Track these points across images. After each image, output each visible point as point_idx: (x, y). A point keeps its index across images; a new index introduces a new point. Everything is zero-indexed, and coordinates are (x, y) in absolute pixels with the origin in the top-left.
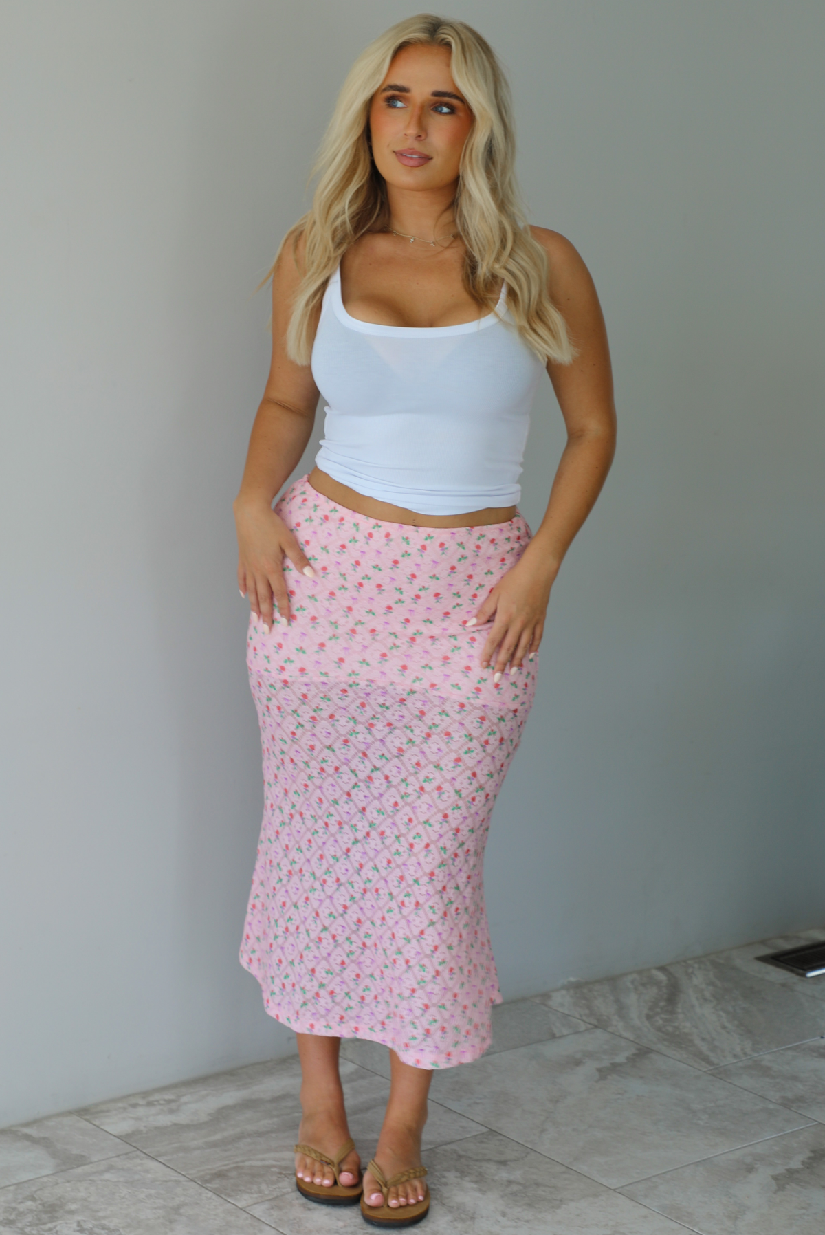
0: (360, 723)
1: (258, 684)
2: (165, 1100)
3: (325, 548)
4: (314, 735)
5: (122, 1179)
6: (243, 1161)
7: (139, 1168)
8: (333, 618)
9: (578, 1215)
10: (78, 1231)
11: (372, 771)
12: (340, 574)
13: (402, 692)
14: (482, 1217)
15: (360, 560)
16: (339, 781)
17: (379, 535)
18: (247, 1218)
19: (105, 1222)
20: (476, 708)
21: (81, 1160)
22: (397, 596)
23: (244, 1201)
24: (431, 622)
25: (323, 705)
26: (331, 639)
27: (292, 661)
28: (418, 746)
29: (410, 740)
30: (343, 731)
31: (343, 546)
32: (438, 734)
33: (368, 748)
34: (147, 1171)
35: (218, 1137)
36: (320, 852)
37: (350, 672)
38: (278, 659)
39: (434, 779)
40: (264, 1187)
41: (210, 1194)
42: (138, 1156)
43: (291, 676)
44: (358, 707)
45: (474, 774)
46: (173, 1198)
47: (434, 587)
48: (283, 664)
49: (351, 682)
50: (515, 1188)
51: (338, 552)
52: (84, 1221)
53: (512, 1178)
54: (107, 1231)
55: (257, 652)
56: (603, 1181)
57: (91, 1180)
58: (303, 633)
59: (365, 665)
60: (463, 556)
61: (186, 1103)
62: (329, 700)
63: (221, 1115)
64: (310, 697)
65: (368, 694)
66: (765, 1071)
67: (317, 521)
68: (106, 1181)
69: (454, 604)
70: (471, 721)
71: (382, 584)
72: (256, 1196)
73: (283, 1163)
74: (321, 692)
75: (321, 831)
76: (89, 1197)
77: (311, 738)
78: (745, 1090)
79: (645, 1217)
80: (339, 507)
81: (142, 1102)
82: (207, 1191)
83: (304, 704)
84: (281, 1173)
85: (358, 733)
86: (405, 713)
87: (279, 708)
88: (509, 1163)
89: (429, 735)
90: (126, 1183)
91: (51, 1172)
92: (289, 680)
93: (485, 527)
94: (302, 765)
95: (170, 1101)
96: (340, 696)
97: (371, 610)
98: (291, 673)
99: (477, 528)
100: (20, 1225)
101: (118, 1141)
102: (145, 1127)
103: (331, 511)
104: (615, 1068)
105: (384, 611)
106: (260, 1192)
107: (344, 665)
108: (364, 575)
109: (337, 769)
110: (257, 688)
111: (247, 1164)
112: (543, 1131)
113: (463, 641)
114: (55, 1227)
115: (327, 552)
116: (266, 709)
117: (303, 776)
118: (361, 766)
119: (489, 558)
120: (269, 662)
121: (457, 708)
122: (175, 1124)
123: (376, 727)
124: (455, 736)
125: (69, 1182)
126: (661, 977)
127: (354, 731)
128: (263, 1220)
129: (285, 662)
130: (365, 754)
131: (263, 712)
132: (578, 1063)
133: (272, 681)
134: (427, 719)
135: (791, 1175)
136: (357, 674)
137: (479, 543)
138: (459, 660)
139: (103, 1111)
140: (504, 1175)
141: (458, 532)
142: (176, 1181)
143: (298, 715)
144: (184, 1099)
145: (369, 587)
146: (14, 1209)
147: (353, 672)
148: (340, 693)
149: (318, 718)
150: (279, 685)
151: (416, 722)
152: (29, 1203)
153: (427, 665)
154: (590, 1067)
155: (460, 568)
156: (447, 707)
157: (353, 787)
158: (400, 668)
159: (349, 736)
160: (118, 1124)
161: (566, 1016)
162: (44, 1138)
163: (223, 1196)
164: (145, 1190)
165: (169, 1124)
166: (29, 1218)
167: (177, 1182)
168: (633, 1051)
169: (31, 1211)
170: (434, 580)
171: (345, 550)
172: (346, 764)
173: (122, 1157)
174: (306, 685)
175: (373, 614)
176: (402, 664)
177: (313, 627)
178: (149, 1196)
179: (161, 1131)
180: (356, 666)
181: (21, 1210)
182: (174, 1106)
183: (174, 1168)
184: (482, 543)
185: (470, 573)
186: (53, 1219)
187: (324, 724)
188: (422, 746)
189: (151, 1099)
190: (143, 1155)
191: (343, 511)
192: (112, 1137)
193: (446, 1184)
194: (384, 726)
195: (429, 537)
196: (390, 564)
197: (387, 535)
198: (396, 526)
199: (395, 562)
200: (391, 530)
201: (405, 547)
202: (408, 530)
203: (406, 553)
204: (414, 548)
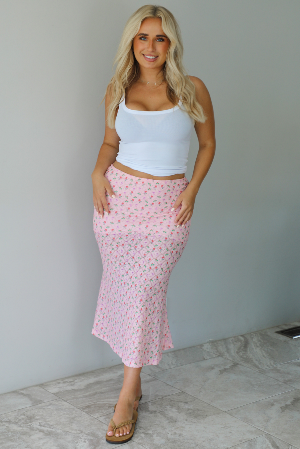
0: (132, 246)
1: (98, 237)
2: (69, 381)
3: (120, 188)
4: (117, 252)
5: (54, 408)
6: (96, 402)
7: (60, 404)
8: (123, 212)
9: (212, 421)
10: (40, 426)
11: (135, 263)
13: (146, 234)
14: (179, 421)
15: (133, 191)
16: (125, 268)
17: (140, 183)
18: (97, 422)
19: (49, 423)
20: (170, 240)
21: (40, 402)
22: (146, 203)
23: (97, 415)
24: (157, 213)
25: (120, 241)
26: (122, 219)
27: (109, 227)
28: (150, 253)
29: (148, 251)
30: (127, 250)
31: (127, 187)
32: (157, 248)
33: (134, 255)
34: (63, 405)
35: (88, 394)
36: (120, 294)
37: (129, 229)
38: (104, 227)
39: (155, 264)
40: (103, 411)
41: (85, 413)
42: (60, 400)
43: (109, 232)
44: (131, 240)
45: (167, 263)
46: (72, 415)
47: (159, 200)
48: (106, 228)
49: (129, 232)
50: (190, 411)
51: (125, 189)
52: (42, 422)
53: (189, 408)
54: (49, 426)
55: (97, 225)
56: (221, 409)
57: (44, 408)
58: (113, 217)
59: (134, 227)
60: (169, 190)
61: (77, 382)
62: (122, 239)
63: (89, 386)
64: (115, 238)
65: (135, 236)
66: (278, 371)
67: (117, 179)
68: (49, 409)
69: (165, 206)
70: (168, 244)
71: (141, 199)
72: (100, 414)
73: (110, 403)
74: (119, 236)
75: (120, 286)
76: (43, 414)
77: (116, 253)
78: (271, 377)
79: (236, 421)
80: (125, 174)
81: (62, 382)
82: (84, 412)
83: (114, 241)
84: (109, 406)
85: (132, 250)
86: (147, 241)
87: (106, 244)
88: (188, 403)
89: (154, 249)
90: (56, 409)
91: (30, 406)
92: (108, 233)
93: (176, 180)
94: (114, 263)
95: (71, 382)
96: (126, 237)
97: (136, 209)
98: (109, 231)
99: (174, 180)
100: (19, 424)
101: (53, 395)
102: (63, 390)
103: (123, 175)
104: (225, 370)
105: (141, 209)
106: (102, 413)
107: (127, 227)
108: (134, 196)
109: (124, 263)
110: (98, 238)
111: (98, 403)
112: (200, 392)
113: (168, 217)
114: (32, 424)
115: (121, 189)
116: (102, 245)
117: (114, 267)
118: (132, 262)
119: (177, 191)
120: (101, 228)
121: (164, 239)
122: (73, 389)
123: (137, 248)
124: (163, 249)
125: (36, 409)
126: (242, 339)
127: (130, 249)
128: (103, 422)
129: (107, 227)
130: (133, 258)
131: (101, 246)
132: (213, 368)
133: (103, 235)
134: (154, 243)
135: (287, 407)
136: (131, 230)
137: (174, 185)
138: (166, 223)
139: (48, 385)
140: (186, 407)
141: (168, 182)
142: (73, 409)
143: (112, 245)
144: (76, 381)
145: (136, 200)
146: (18, 418)
147: (130, 229)
148: (126, 236)
149: (119, 246)
150: (105, 235)
151: (150, 244)
152: (23, 416)
153: (155, 225)
154: (217, 370)
155: (168, 194)
156: (161, 239)
157: (129, 270)
158: (146, 227)
159: (128, 251)
160: (53, 389)
161: (208, 352)
162: (28, 394)
163: (89, 414)
164: (62, 412)
165: (71, 389)
166: (23, 421)
167: (74, 409)
168: (232, 364)
169: (23, 419)
170: (159, 198)
171: (128, 188)
172: (127, 261)
173: (54, 400)
174: (114, 234)
175: (137, 210)
176: (146, 225)
177: (116, 215)
178: (64, 414)
179: (68, 392)
180: (131, 227)
181: (20, 418)
182: (72, 383)
183: (73, 404)
184: (175, 185)
185: (171, 196)
186: (31, 422)
187: (121, 248)
188: (152, 253)
189: (65, 381)
190: (62, 400)
191: (127, 175)
192: (51, 394)
193: (166, 410)
194: (140, 247)
195: (158, 183)
196: (144, 192)
197: (143, 183)
198: (146, 179)
199: (146, 192)
200: (144, 181)
201: (149, 186)
202: (151, 181)
203: (149, 189)
204: (152, 187)
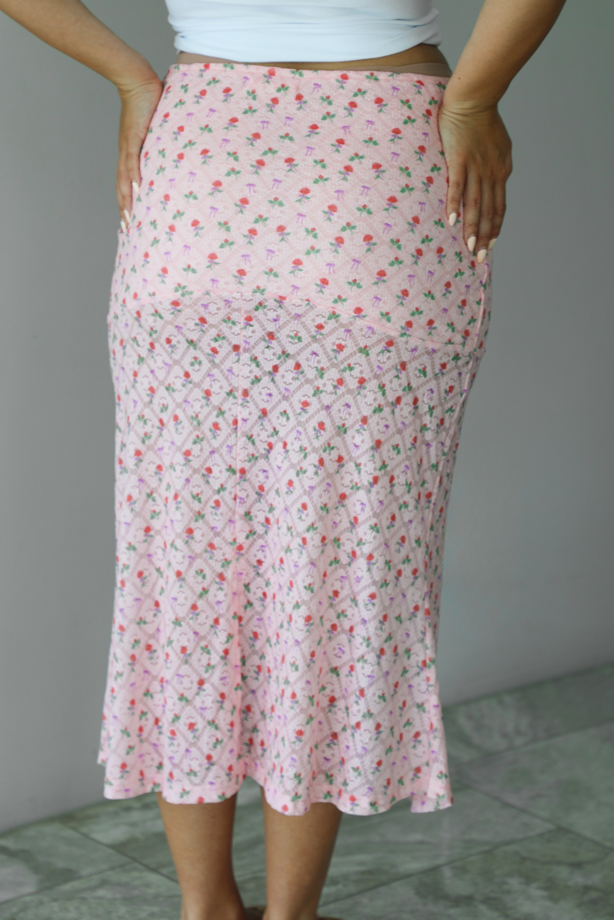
5: (118, 896)
7: (138, 882)
21: (68, 875)
34: (147, 886)
50: (593, 895)
53: (589, 882)
57: (82, 898)
68: (100, 898)
81: (137, 805)
88: (584, 865)
90: (124, 900)
91: (34, 890)
101: (110, 851)
102: (142, 833)
125: (55, 900)
139: (91, 816)
140: (579, 879)
160: (110, 831)
162: (23, 851)
164: (147, 908)
173: (115, 869)
192: (103, 847)
193: (509, 892)
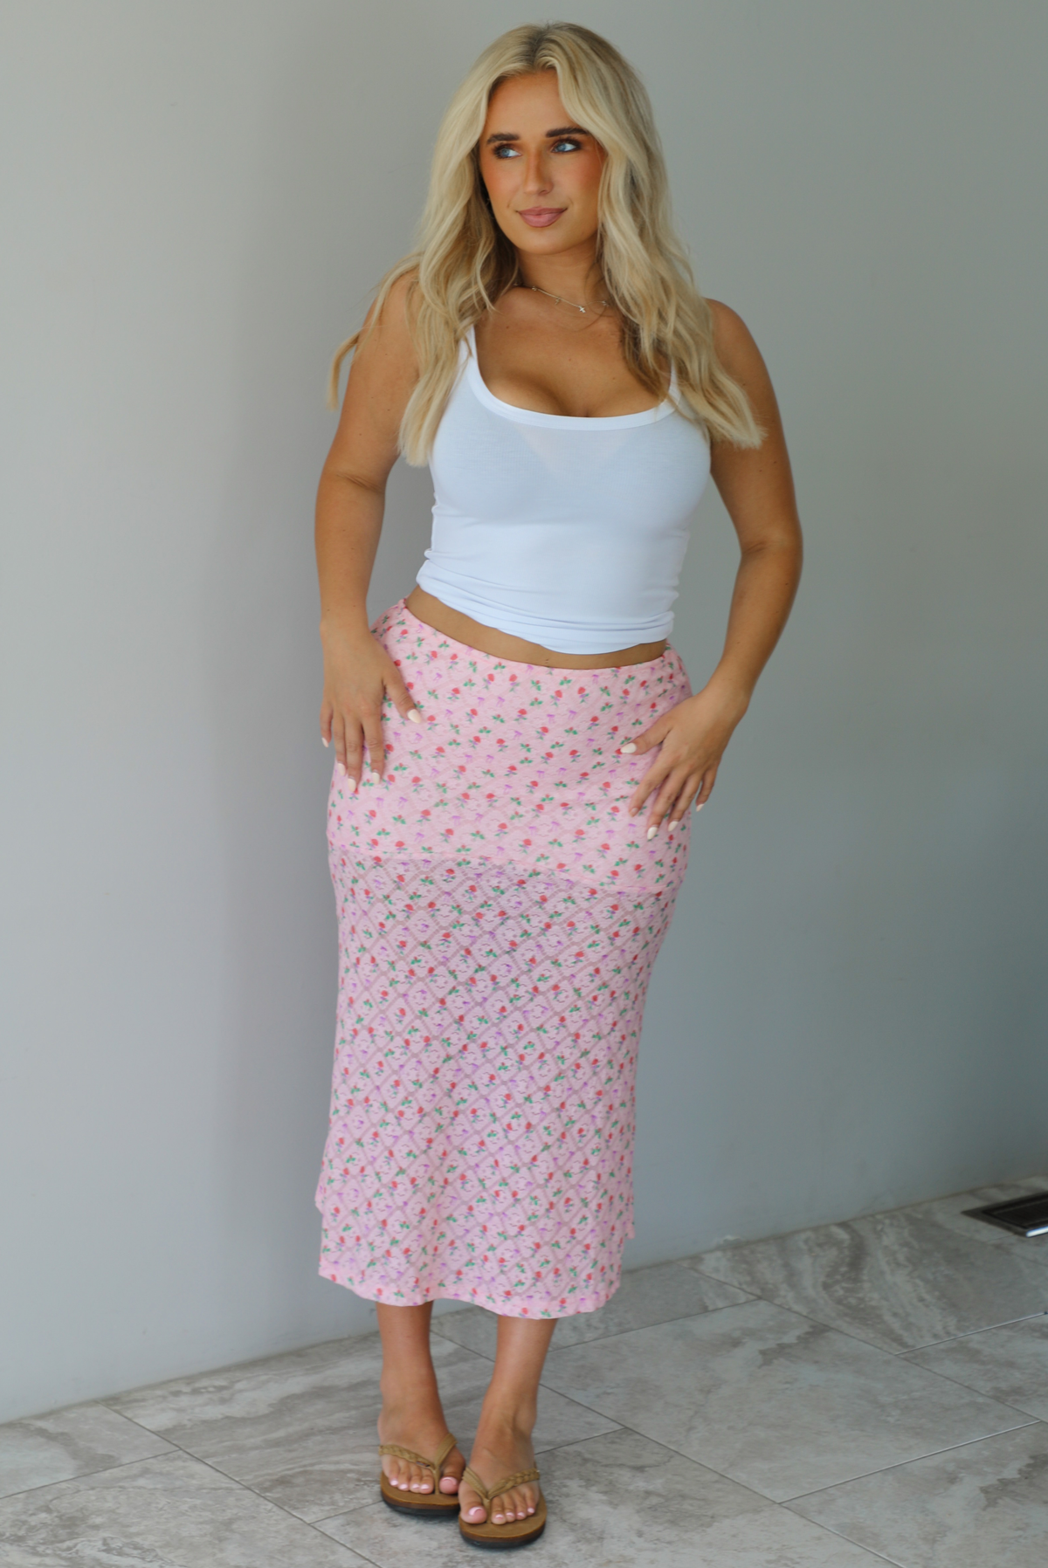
0: (465, 912)
1: (341, 862)
2: (215, 1387)
3: (433, 693)
4: (407, 928)
5: (159, 1486)
6: (312, 1465)
7: (181, 1472)
8: (441, 779)
9: (734, 1536)
10: (104, 1551)
11: (476, 971)
12: (452, 726)
13: (522, 873)
14: (612, 1537)
15: (477, 709)
16: (433, 985)
17: (502, 677)
18: (316, 1537)
19: (138, 1540)
20: (608, 895)
21: (108, 1462)
22: (523, 754)
23: (312, 1514)
24: (565, 786)
25: (422, 891)
26: (437, 805)
27: (388, 834)
28: (534, 938)
29: (526, 933)
30: (444, 923)
31: (456, 691)
32: (560, 925)
33: (472, 943)
34: (191, 1476)
35: (281, 1433)
37: (459, 846)
38: (369, 830)
39: (551, 976)
40: (337, 1497)
41: (270, 1506)
42: (179, 1457)
43: (385, 853)
44: (466, 891)
45: (597, 971)
46: (224, 1510)
47: (570, 742)
48: (376, 837)
49: (460, 860)
50: (654, 1500)
51: (450, 698)
52: (112, 1538)
53: (651, 1488)
54: (139, 1551)
55: (341, 822)
56: (767, 1493)
57: (120, 1487)
58: (402, 798)
59: (478, 838)
60: (607, 704)
61: (241, 1391)
62: (431, 882)
63: (285, 1406)
64: (407, 879)
65: (479, 875)
66: (973, 1355)
67: (422, 659)
68: (140, 1488)
69: (594, 763)
70: (601, 911)
71: (504, 739)
72: (327, 1508)
73: (363, 1468)
74: (422, 873)
75: (398, 1051)
76: (118, 1508)
77: (402, 932)
78: (948, 1378)
79: (819, 1538)
80: (450, 641)
81: (186, 1389)
82: (266, 1502)
83: (399, 888)
84: (359, 1480)
85: (463, 924)
86: (523, 898)
87: (367, 892)
88: (647, 1469)
89: (548, 926)
90: (165, 1490)
91: (71, 1477)
92: (383, 857)
93: (635, 666)
95: (221, 1389)
96: (445, 878)
97: (489, 771)
98: (386, 848)
99: (624, 669)
100: (31, 1543)
101: (155, 1437)
102: (189, 1420)
103: (441, 646)
104: (782, 1350)
105: (505, 771)
106: (333, 1503)
107: (453, 838)
108: (481, 727)
109: (431, 970)
110: (340, 867)
111: (317, 1467)
112: (691, 1429)
113: (603, 812)
114: (75, 1546)
115: (436, 697)
116: (350, 893)
117: (384, 981)
118: (462, 966)
119: (638, 705)
120: (357, 834)
121: (586, 894)
122: (227, 1417)
123: (484, 917)
124: (580, 926)
125: (93, 1489)
126: (843, 1235)
127: (458, 922)
128: (336, 1538)
129: (379, 834)
130: (468, 951)
131: (346, 896)
132: (736, 1343)
133: (360, 858)
134: (548, 906)
135: (1004, 1486)
136: (468, 850)
137: (627, 687)
138: (595, 835)
139: (136, 1401)
140: (640, 1484)
141: (602, 674)
142: (227, 1489)
143: (390, 902)
144: (239, 1386)
145: (488, 742)
146: (24, 1522)
147: (463, 847)
148: (446, 874)
149: (414, 907)
150: (369, 863)
151: (535, 910)
152: (43, 1515)
154: (751, 1348)
155: (603, 719)
156: (575, 893)
157: (450, 992)
158: (522, 843)
159: (451, 929)
160: (157, 1417)
161: (721, 1284)
162: (62, 1434)
163: (286, 1508)
164: (189, 1500)
165: (220, 1416)
166: (43, 1534)
167: (230, 1490)
168: (806, 1328)
169: (45, 1525)
170: (571, 734)
171: (458, 695)
172: (443, 964)
173: (159, 1458)
174: (404, 864)
175: (492, 775)
176: (525, 838)
177: (416, 790)
178: (194, 1508)
179: (210, 1425)
180: (467, 840)
181: (33, 1524)
182: (225, 1394)
183: (225, 1472)
184: (631, 687)
185: (615, 725)
186: (72, 1536)
187: (421, 915)
188: (539, 938)
189: (197, 1385)
190: (186, 1456)
191: (456, 647)
192: (148, 1433)
193: (567, 1496)
194: (494, 916)
195: (566, 680)
196: (515, 714)
197: (513, 678)
198: (524, 666)
199: (523, 712)
200: (517, 673)
201: (534, 693)
202: (540, 672)
203: (536, 701)
204: (546, 695)
